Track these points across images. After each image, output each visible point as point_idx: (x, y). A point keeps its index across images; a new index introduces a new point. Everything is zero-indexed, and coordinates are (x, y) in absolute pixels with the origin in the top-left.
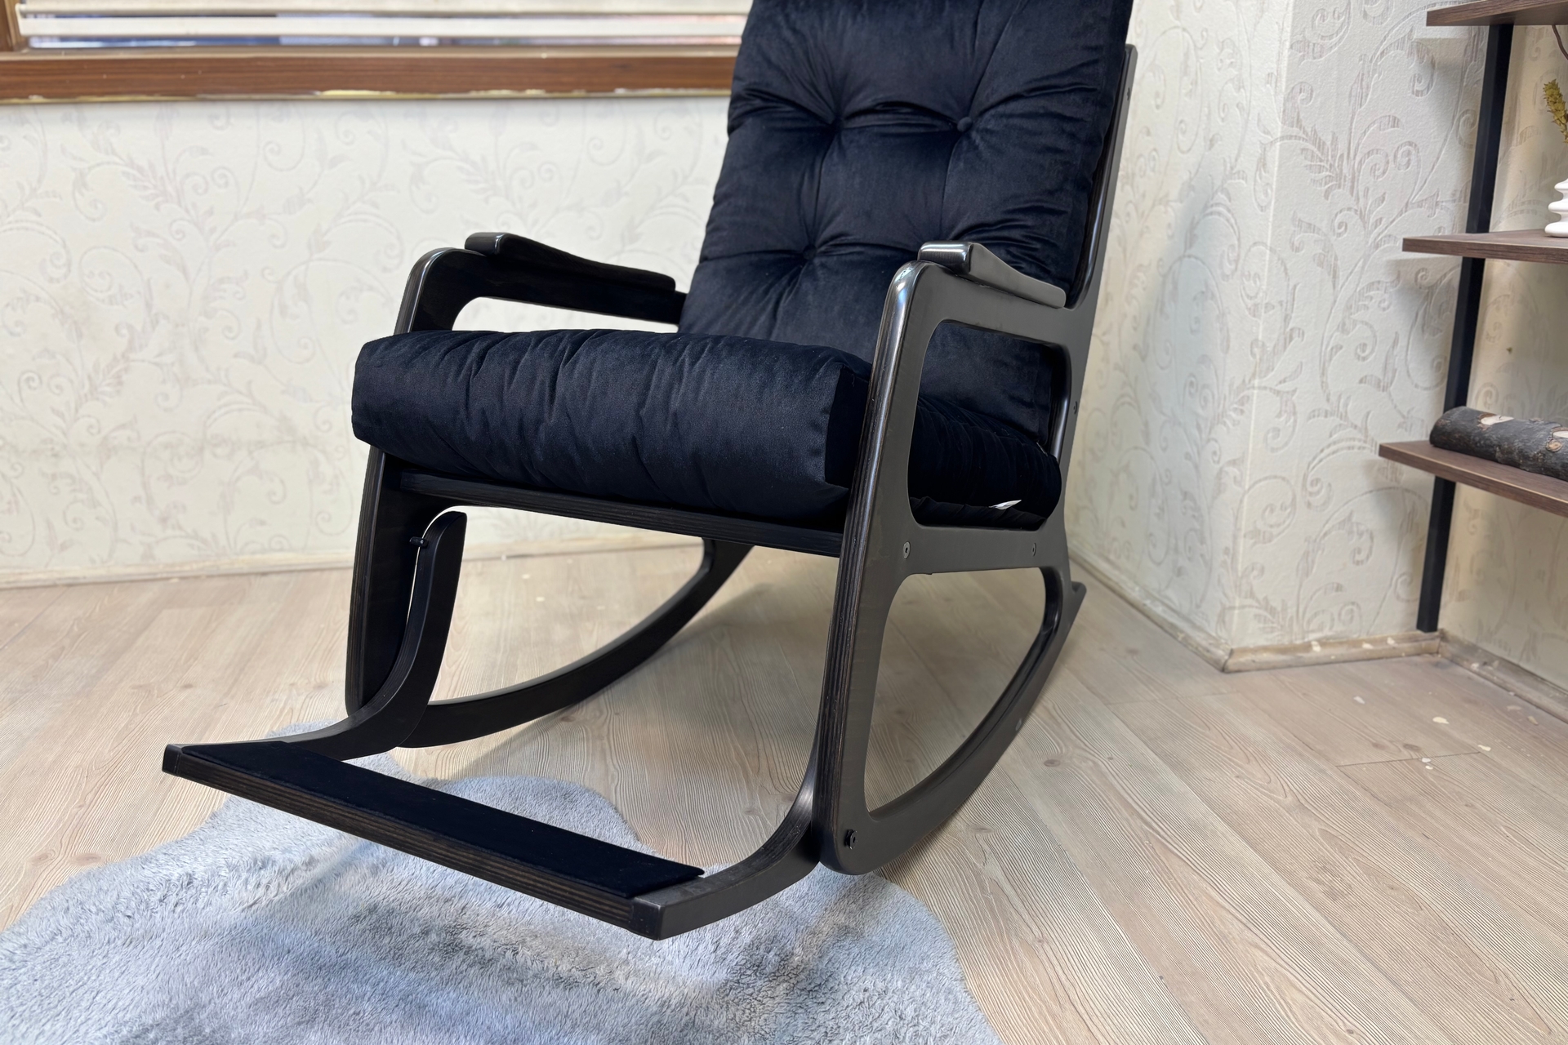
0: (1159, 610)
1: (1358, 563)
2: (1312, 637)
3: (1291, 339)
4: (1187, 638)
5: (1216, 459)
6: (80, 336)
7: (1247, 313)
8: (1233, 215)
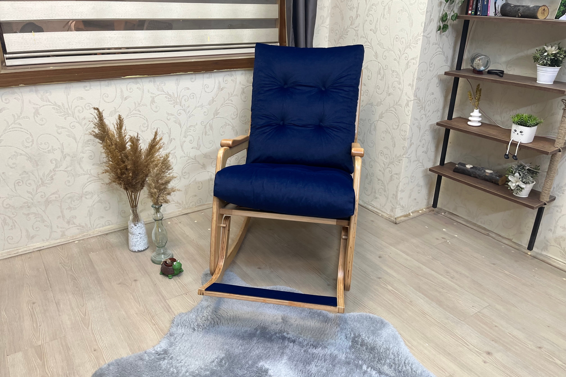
0: (370, 207)
1: (419, 193)
2: (410, 211)
3: (411, 145)
4: (382, 215)
5: (390, 172)
6: (37, 165)
7: (401, 139)
8: (397, 114)
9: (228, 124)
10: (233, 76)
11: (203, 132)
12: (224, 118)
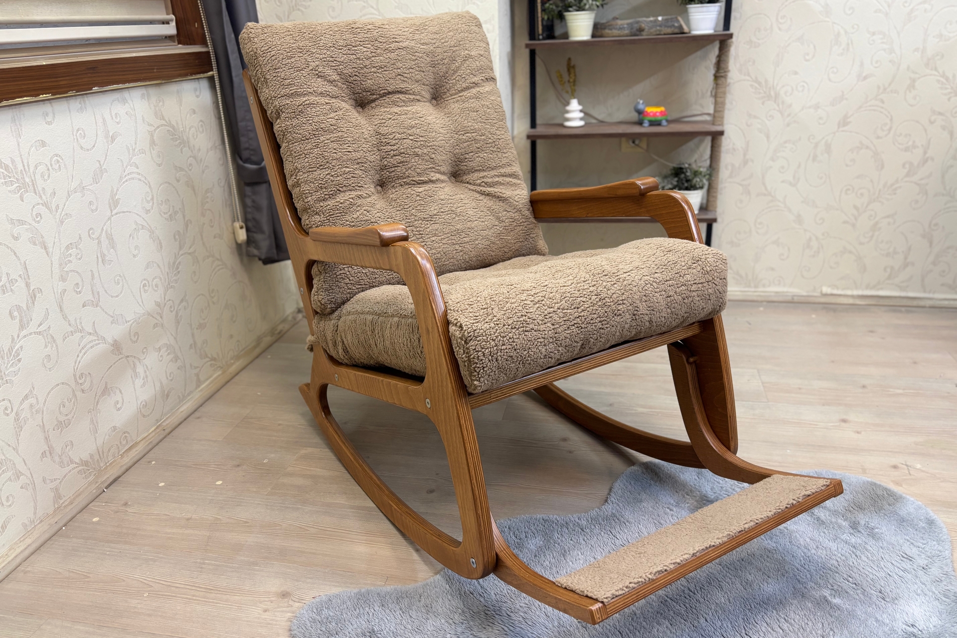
9: (140, 227)
10: (127, 102)
11: (97, 257)
12: (130, 212)
